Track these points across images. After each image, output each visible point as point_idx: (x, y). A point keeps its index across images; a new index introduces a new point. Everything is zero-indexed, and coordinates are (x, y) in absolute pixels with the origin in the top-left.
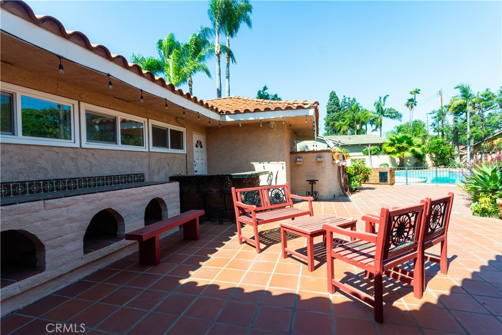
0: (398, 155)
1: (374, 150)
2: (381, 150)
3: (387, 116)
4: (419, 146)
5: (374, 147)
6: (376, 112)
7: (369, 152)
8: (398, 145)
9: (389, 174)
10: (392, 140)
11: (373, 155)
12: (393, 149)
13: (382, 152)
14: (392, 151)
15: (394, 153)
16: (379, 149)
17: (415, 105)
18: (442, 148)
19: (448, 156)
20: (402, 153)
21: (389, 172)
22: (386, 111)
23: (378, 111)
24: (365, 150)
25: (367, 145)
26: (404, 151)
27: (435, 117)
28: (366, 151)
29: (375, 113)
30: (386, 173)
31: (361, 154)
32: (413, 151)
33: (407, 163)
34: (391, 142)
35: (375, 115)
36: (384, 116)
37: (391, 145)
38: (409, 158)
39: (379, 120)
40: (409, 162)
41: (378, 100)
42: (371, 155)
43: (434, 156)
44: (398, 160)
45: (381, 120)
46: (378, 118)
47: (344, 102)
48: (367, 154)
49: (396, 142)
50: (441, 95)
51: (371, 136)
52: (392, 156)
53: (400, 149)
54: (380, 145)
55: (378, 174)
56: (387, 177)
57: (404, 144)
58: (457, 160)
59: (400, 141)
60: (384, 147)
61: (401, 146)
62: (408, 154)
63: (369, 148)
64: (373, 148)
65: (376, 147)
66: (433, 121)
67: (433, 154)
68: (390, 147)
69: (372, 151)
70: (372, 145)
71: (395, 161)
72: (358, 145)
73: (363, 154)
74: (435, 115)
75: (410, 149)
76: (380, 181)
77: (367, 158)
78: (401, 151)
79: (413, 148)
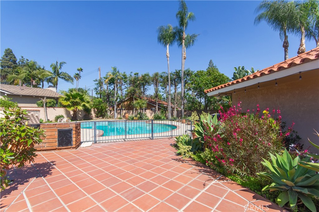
0: (72, 108)
1: (50, 103)
2: (57, 103)
3: (62, 78)
4: (88, 102)
5: (50, 100)
6: (53, 72)
7: (44, 105)
8: (73, 100)
9: (74, 132)
10: (67, 95)
11: (49, 107)
12: (69, 103)
13: (57, 105)
14: (67, 105)
15: (69, 106)
16: (54, 102)
17: (80, 78)
18: (101, 105)
19: (104, 111)
20: (76, 107)
21: (74, 129)
22: (62, 74)
23: (55, 72)
24: (39, 102)
25: (43, 97)
26: (77, 105)
27: (97, 84)
28: (41, 103)
29: (51, 73)
30: (70, 131)
31: (36, 105)
32: (84, 106)
33: (79, 115)
34: (66, 97)
35: (52, 75)
36: (59, 77)
37: (66, 100)
38: (81, 111)
39: (56, 79)
40: (80, 114)
41: (56, 64)
42: (46, 107)
43: (96, 110)
44: (72, 113)
45: (57, 80)
46: (54, 78)
47: (22, 62)
48: (43, 106)
49: (71, 97)
50: (100, 71)
51: (47, 90)
52: (67, 109)
53: (75, 104)
54: (57, 99)
55: (56, 134)
56: (71, 137)
57: (78, 100)
58: (109, 113)
59: (74, 97)
60: (60, 100)
61: (75, 101)
62: (80, 108)
63: (44, 100)
64: (48, 100)
65: (52, 100)
66: (96, 86)
67: (95, 109)
68: (65, 101)
69: (48, 104)
70: (48, 98)
71: (70, 113)
72: (32, 96)
73: (37, 106)
74: (97, 82)
75: (82, 104)
76: (59, 145)
77: (42, 110)
78: (75, 105)
79: (84, 103)
